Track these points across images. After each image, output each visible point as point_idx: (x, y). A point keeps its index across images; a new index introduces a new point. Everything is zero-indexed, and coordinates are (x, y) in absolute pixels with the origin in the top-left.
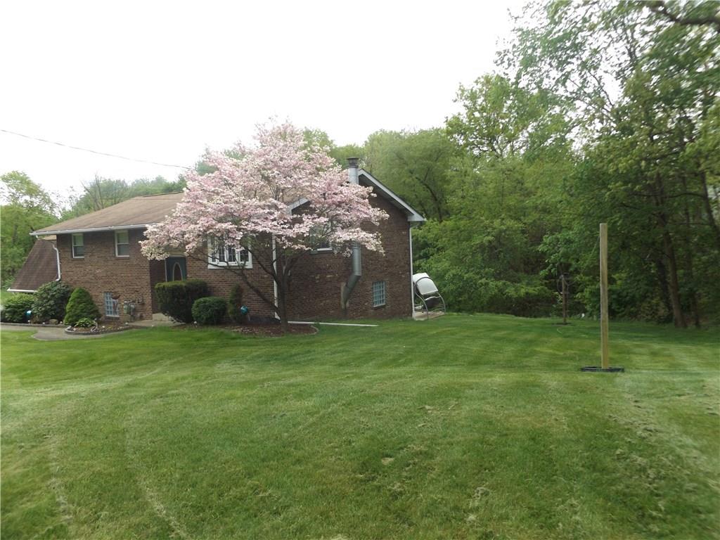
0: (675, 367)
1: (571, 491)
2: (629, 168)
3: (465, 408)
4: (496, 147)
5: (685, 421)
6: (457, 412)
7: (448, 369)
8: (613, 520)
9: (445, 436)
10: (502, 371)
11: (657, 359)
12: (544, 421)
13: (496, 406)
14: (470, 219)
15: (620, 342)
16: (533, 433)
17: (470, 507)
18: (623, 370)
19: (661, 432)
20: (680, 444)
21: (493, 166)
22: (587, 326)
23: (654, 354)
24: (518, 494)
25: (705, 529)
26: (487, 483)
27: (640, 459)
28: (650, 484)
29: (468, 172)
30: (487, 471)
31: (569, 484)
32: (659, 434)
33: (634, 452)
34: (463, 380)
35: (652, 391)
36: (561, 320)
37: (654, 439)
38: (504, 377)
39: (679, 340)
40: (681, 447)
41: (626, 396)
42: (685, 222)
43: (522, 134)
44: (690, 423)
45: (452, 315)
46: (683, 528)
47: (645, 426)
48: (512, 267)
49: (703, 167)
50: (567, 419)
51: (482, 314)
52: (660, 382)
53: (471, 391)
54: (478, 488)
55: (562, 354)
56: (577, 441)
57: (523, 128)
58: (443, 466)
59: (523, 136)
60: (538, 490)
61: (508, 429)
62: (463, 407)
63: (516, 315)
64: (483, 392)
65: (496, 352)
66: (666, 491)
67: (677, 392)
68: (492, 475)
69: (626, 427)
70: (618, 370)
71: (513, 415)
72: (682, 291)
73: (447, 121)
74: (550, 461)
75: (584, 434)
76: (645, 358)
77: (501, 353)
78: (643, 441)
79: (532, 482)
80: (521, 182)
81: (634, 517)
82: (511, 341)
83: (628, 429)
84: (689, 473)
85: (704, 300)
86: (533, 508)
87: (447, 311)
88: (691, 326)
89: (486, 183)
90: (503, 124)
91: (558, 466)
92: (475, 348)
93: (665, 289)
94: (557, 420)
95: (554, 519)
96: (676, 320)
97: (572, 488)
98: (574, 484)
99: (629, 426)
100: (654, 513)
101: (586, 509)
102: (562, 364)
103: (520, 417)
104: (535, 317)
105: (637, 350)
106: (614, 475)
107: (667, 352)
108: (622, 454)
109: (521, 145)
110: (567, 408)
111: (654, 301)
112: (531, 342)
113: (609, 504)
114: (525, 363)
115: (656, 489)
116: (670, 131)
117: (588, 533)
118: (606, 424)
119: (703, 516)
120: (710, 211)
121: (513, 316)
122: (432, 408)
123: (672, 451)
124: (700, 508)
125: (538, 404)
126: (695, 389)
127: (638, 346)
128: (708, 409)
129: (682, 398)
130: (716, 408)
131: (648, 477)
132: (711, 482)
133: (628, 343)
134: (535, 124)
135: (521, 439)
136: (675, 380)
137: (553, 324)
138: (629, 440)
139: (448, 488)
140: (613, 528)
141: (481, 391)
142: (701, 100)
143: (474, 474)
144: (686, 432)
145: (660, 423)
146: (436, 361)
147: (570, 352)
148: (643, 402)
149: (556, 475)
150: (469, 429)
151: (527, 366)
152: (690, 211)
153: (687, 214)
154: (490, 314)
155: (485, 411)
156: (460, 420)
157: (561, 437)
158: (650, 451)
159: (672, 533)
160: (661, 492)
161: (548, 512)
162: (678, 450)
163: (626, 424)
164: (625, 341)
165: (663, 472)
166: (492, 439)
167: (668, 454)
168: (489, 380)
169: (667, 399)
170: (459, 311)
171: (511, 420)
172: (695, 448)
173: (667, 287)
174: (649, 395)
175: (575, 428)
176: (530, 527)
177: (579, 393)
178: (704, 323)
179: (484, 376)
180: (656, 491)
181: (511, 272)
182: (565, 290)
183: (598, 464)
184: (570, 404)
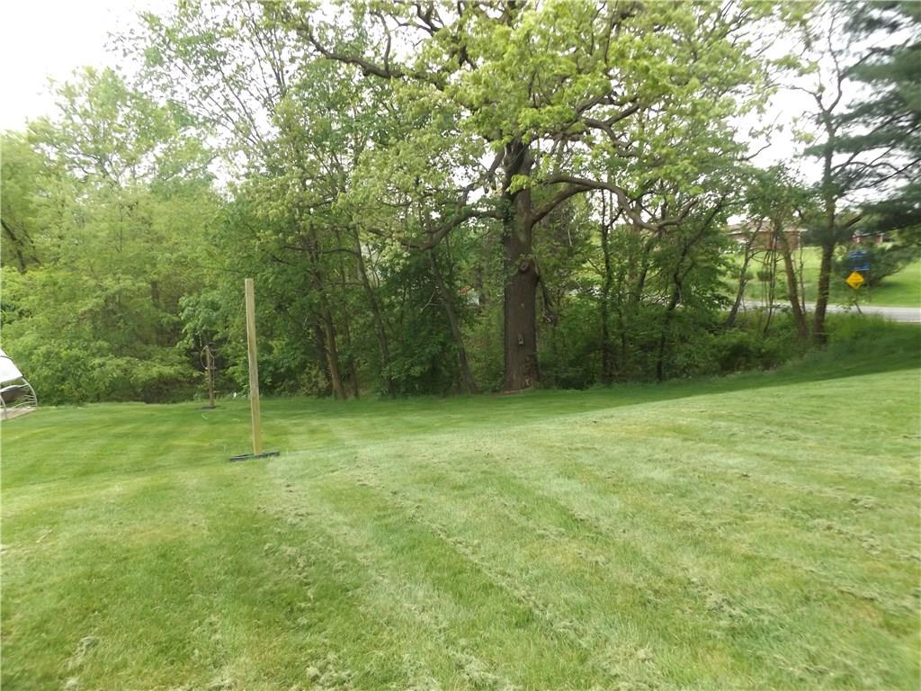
0: (333, 443)
1: (211, 607)
2: (280, 215)
3: (64, 536)
4: (109, 170)
5: (337, 498)
6: (50, 544)
7: (40, 488)
8: (259, 627)
9: (30, 583)
10: (126, 477)
11: (316, 436)
12: (178, 530)
13: (112, 524)
14: (73, 269)
15: (277, 422)
16: (163, 548)
17: (69, 669)
18: (277, 454)
19: (312, 514)
20: (330, 523)
21: (106, 196)
22: (241, 408)
23: (313, 431)
24: (141, 630)
25: (352, 606)
26: (97, 629)
27: (289, 549)
28: (300, 574)
29: (67, 202)
30: (96, 613)
31: (208, 600)
32: (310, 517)
33: (284, 543)
34: (64, 499)
35: (306, 471)
36: (207, 403)
37: (304, 524)
38: (126, 484)
39: (337, 413)
40: (332, 526)
41: (278, 481)
42: (341, 282)
43: (147, 157)
44: (341, 499)
45: (49, 409)
46: (331, 612)
47: (296, 512)
48: (139, 337)
49: (354, 222)
50: (208, 521)
51: (97, 404)
52: (314, 461)
53: (74, 511)
54: (82, 640)
55: (207, 445)
56: (220, 546)
57: (147, 150)
58: (26, 624)
59: (147, 161)
60: (168, 619)
61: (128, 551)
62: (61, 535)
63: (148, 402)
64: (91, 510)
65: (116, 454)
66: (316, 577)
67: (331, 469)
68: (104, 617)
69: (276, 517)
70: (271, 454)
71: (135, 531)
72: (343, 359)
73: (27, 122)
74: (185, 577)
75: (228, 535)
76: (304, 437)
77: (124, 454)
78: (293, 528)
79: (160, 609)
80: (148, 222)
81: (282, 616)
82: (139, 436)
83: (278, 519)
84: (338, 552)
85: (363, 367)
86: (161, 643)
87: (39, 406)
88: (351, 398)
89: (96, 220)
90: (118, 139)
91: (195, 582)
92: (85, 452)
93: (324, 359)
94: (194, 525)
95: (188, 648)
96: (335, 392)
97: (212, 603)
98: (215, 597)
99: (280, 515)
100: (303, 605)
101: (227, 623)
102: (207, 458)
103: (146, 532)
104: (174, 402)
105: (294, 429)
106: (261, 575)
107: (325, 428)
108: (270, 548)
109: (146, 171)
110: (208, 508)
111: (314, 373)
112: (166, 435)
113: (255, 609)
114: (157, 464)
115: (306, 578)
116: (322, 178)
117: (229, 651)
118: (254, 519)
119: (350, 594)
120: (363, 271)
121: (143, 403)
122: (8, 546)
123: (322, 532)
124: (348, 586)
125: (171, 511)
126: (348, 462)
127: (296, 425)
128: (359, 481)
129: (335, 473)
130: (365, 479)
131: (298, 567)
132: (359, 556)
133: (285, 423)
134: (165, 146)
135: (146, 558)
136: (330, 456)
137: (197, 409)
138: (279, 530)
139: (33, 653)
140: (259, 635)
141: (91, 507)
142: (352, 147)
143: (74, 623)
144: (338, 510)
145: (311, 505)
146: (21, 479)
147: (217, 442)
148: (294, 485)
149: (192, 593)
150: (70, 563)
151: (160, 466)
152: (346, 270)
153: (342, 272)
154: (108, 403)
155: (96, 534)
156: (56, 554)
157: (198, 546)
158: (300, 538)
159: (321, 620)
160: (310, 580)
161: (181, 641)
162: (329, 530)
163: (276, 513)
164: (282, 421)
165: (313, 557)
166: (104, 569)
167: (318, 538)
168: (103, 492)
169: (320, 477)
170: (59, 403)
171: (133, 537)
172: (345, 524)
173: (325, 355)
174: (302, 477)
175: (217, 531)
176: (156, 667)
177: (223, 488)
178: (363, 393)
179: (97, 488)
180: (305, 580)
181: (138, 344)
182: (211, 364)
183: (244, 567)
184: (212, 503)
